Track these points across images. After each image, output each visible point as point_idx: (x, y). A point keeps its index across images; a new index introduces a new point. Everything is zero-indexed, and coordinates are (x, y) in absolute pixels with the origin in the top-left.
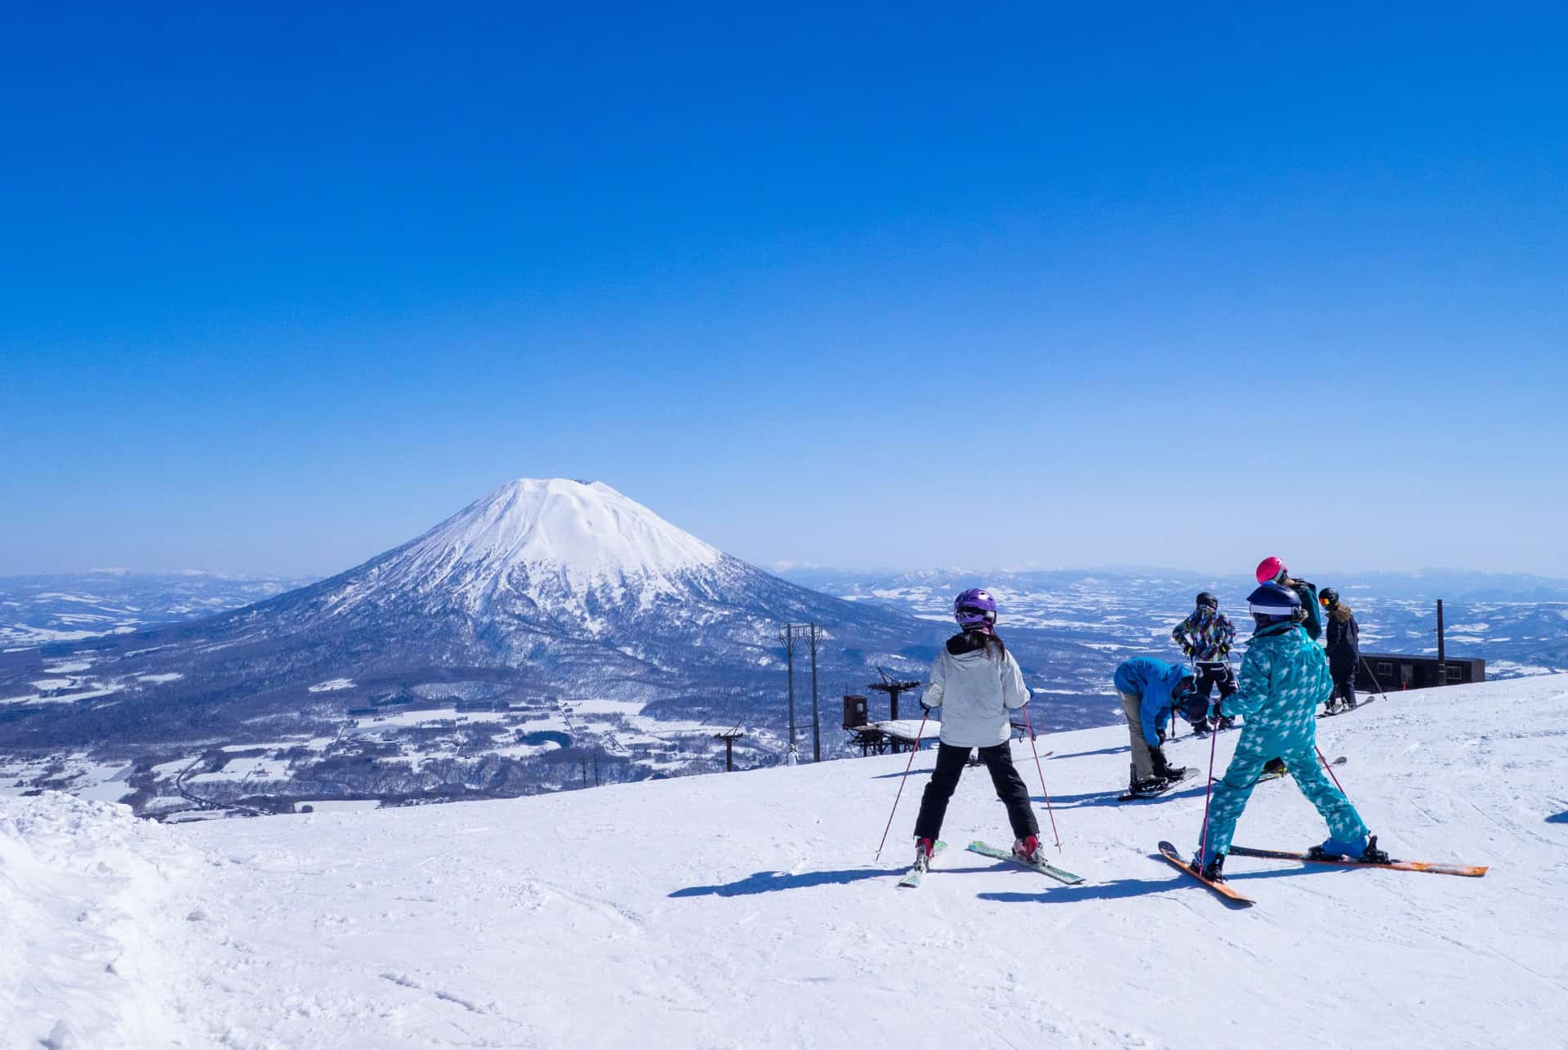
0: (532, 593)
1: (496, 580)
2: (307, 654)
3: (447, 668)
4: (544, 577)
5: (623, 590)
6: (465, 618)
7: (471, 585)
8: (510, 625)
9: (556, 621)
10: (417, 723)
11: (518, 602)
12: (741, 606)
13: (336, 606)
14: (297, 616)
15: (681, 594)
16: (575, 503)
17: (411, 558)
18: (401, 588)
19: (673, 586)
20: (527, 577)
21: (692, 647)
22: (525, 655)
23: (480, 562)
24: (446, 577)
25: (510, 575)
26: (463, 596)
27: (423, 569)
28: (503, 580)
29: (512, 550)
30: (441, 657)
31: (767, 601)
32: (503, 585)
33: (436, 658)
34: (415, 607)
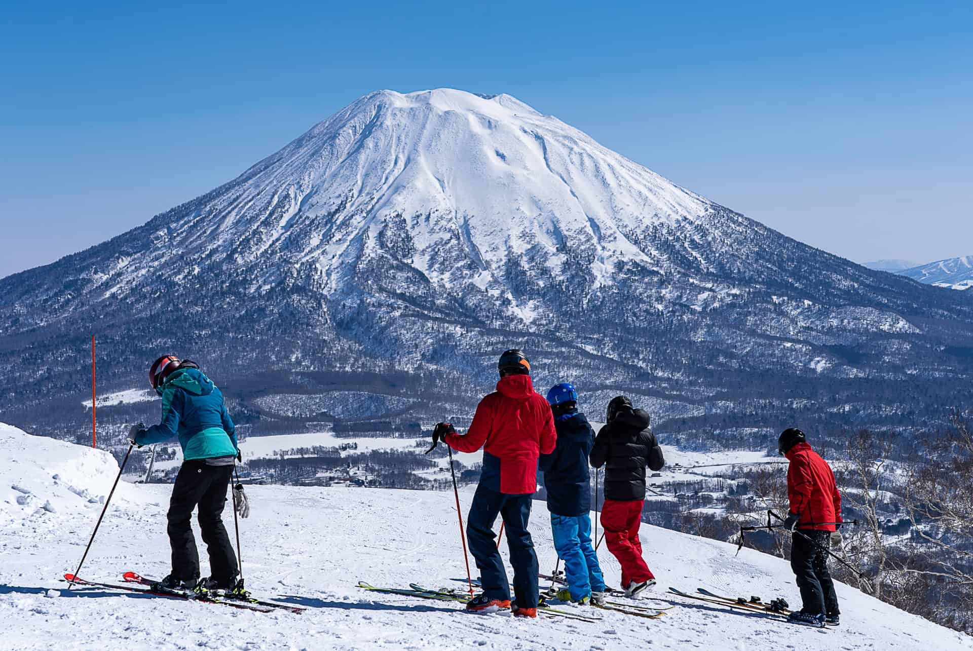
0: (420, 263)
1: (360, 241)
2: (70, 353)
3: (302, 374)
4: (436, 237)
5: (563, 257)
6: (318, 298)
7: (319, 251)
8: (392, 308)
9: (462, 303)
10: (275, 453)
11: (399, 275)
12: (757, 282)
13: (107, 285)
14: (46, 301)
15: (657, 263)
16: (476, 127)
17: (220, 212)
18: (210, 256)
19: (643, 251)
20: (409, 238)
21: (692, 343)
22: (423, 355)
23: (331, 215)
24: (277, 240)
25: (381, 234)
26: (311, 266)
27: (242, 229)
28: (371, 243)
29: (380, 198)
30: (287, 357)
31: (796, 274)
32: (371, 248)
33: (279, 360)
34: (234, 284)
